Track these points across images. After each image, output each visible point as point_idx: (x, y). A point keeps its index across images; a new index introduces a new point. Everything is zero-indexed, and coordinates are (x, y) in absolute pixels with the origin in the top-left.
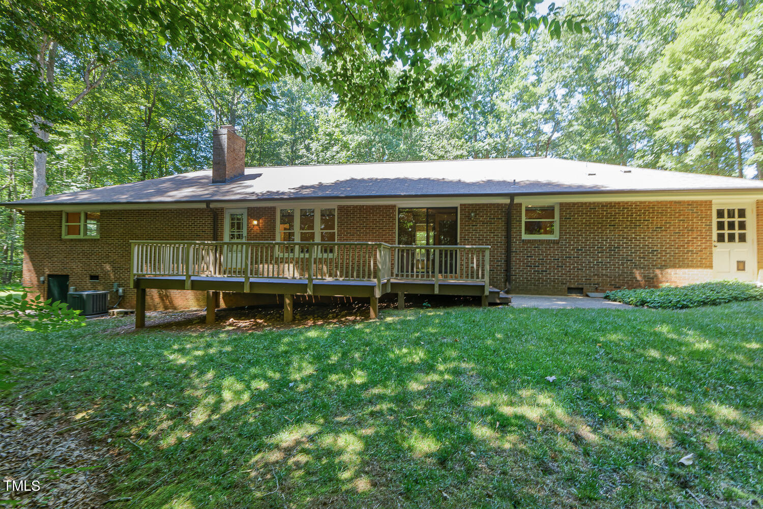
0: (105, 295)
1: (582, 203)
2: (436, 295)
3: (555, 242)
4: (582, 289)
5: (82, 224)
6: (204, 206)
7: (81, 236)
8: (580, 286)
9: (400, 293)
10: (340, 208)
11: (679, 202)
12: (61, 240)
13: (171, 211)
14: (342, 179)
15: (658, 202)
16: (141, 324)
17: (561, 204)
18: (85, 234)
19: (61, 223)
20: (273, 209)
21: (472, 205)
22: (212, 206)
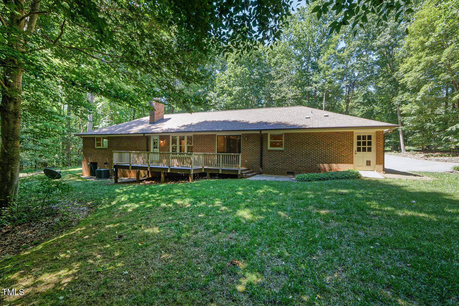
0: (109, 170)
1: (294, 133)
2: (220, 174)
3: (282, 151)
4: (293, 173)
5: (102, 142)
6: (142, 135)
7: (101, 147)
8: (293, 171)
9: (207, 172)
10: (194, 136)
11: (338, 133)
12: (95, 149)
13: (132, 137)
14: (201, 121)
15: (328, 133)
16: (116, 182)
17: (285, 134)
18: (103, 146)
19: (95, 142)
20: (169, 136)
21: (247, 134)
22: (146, 135)
